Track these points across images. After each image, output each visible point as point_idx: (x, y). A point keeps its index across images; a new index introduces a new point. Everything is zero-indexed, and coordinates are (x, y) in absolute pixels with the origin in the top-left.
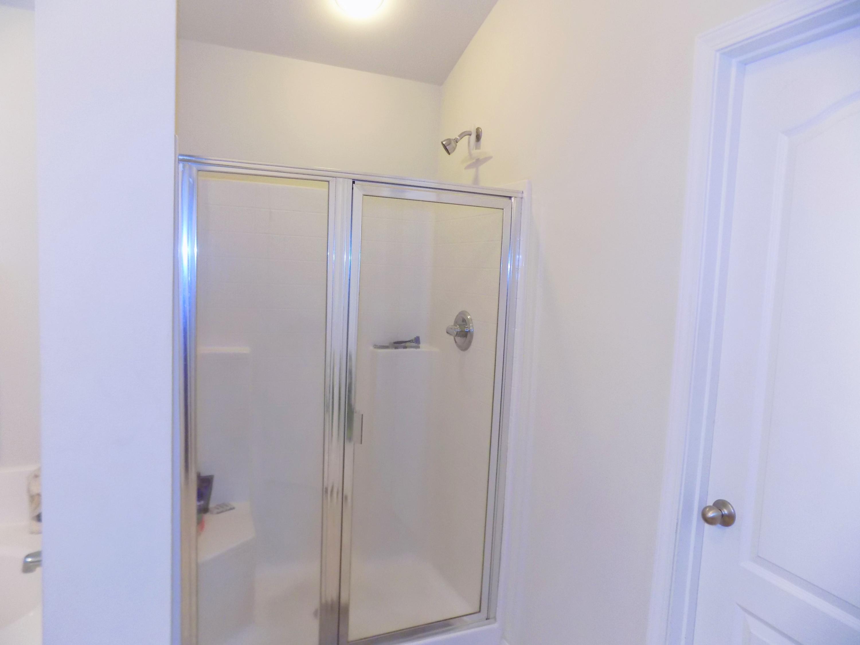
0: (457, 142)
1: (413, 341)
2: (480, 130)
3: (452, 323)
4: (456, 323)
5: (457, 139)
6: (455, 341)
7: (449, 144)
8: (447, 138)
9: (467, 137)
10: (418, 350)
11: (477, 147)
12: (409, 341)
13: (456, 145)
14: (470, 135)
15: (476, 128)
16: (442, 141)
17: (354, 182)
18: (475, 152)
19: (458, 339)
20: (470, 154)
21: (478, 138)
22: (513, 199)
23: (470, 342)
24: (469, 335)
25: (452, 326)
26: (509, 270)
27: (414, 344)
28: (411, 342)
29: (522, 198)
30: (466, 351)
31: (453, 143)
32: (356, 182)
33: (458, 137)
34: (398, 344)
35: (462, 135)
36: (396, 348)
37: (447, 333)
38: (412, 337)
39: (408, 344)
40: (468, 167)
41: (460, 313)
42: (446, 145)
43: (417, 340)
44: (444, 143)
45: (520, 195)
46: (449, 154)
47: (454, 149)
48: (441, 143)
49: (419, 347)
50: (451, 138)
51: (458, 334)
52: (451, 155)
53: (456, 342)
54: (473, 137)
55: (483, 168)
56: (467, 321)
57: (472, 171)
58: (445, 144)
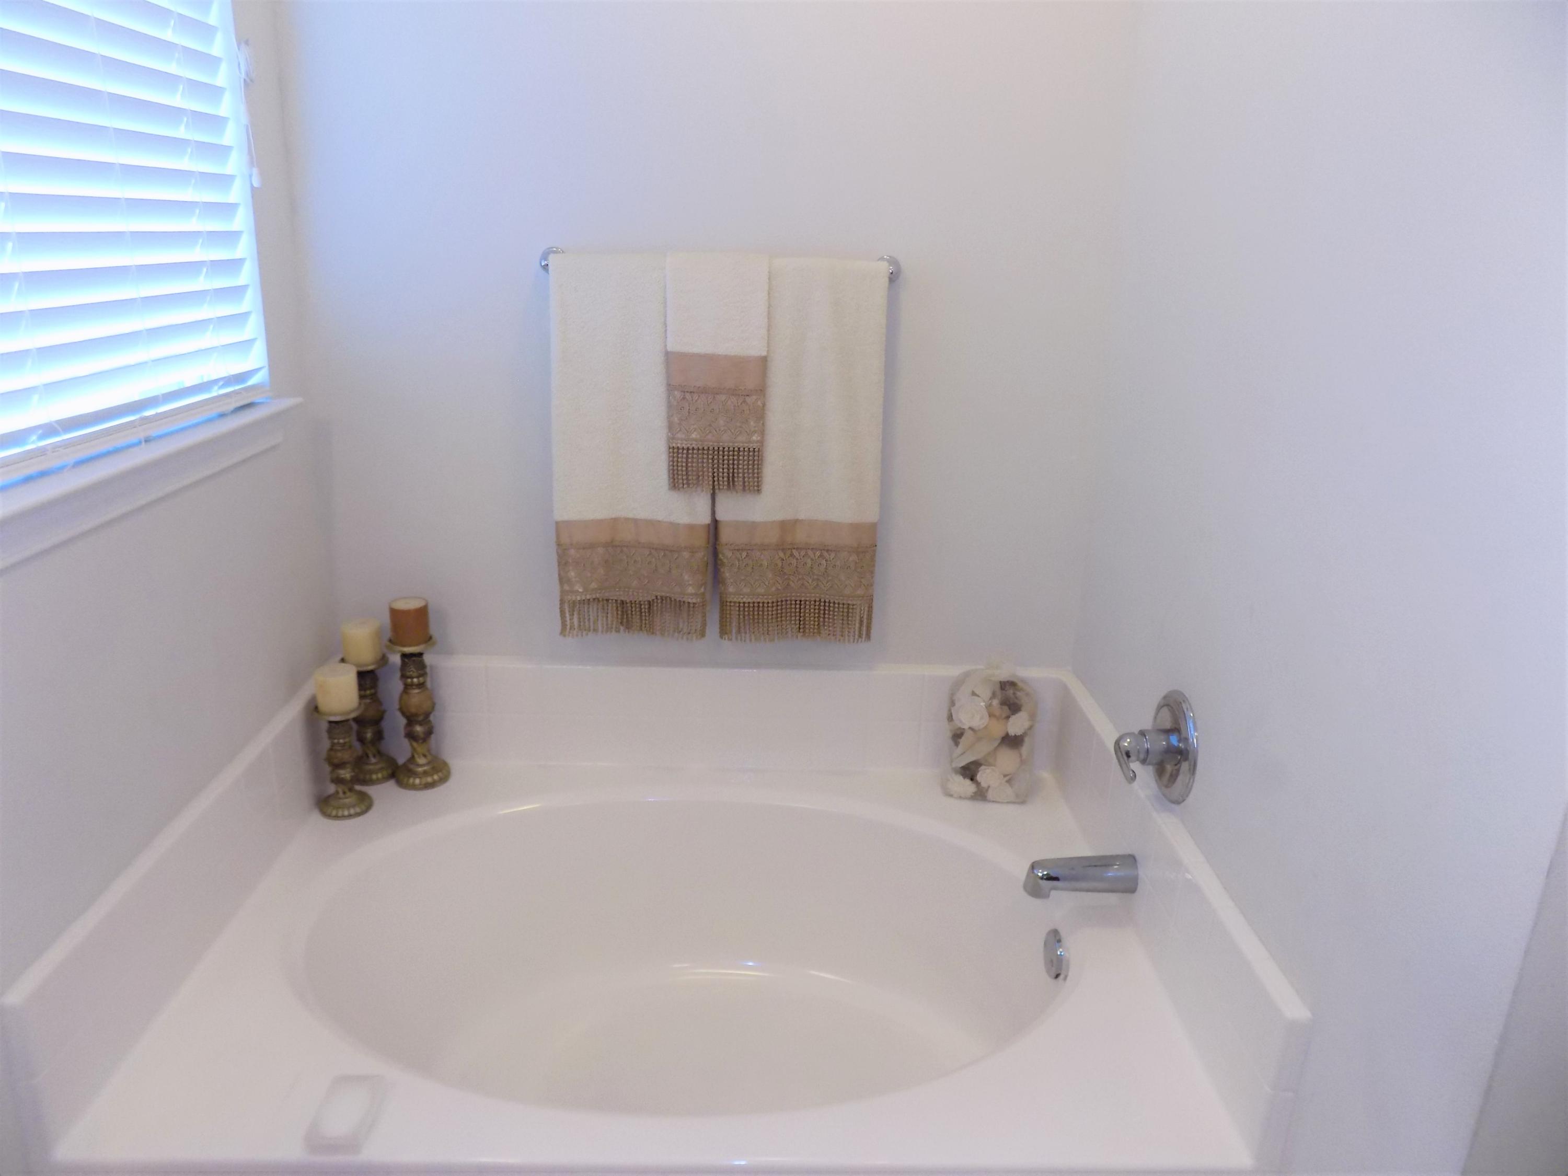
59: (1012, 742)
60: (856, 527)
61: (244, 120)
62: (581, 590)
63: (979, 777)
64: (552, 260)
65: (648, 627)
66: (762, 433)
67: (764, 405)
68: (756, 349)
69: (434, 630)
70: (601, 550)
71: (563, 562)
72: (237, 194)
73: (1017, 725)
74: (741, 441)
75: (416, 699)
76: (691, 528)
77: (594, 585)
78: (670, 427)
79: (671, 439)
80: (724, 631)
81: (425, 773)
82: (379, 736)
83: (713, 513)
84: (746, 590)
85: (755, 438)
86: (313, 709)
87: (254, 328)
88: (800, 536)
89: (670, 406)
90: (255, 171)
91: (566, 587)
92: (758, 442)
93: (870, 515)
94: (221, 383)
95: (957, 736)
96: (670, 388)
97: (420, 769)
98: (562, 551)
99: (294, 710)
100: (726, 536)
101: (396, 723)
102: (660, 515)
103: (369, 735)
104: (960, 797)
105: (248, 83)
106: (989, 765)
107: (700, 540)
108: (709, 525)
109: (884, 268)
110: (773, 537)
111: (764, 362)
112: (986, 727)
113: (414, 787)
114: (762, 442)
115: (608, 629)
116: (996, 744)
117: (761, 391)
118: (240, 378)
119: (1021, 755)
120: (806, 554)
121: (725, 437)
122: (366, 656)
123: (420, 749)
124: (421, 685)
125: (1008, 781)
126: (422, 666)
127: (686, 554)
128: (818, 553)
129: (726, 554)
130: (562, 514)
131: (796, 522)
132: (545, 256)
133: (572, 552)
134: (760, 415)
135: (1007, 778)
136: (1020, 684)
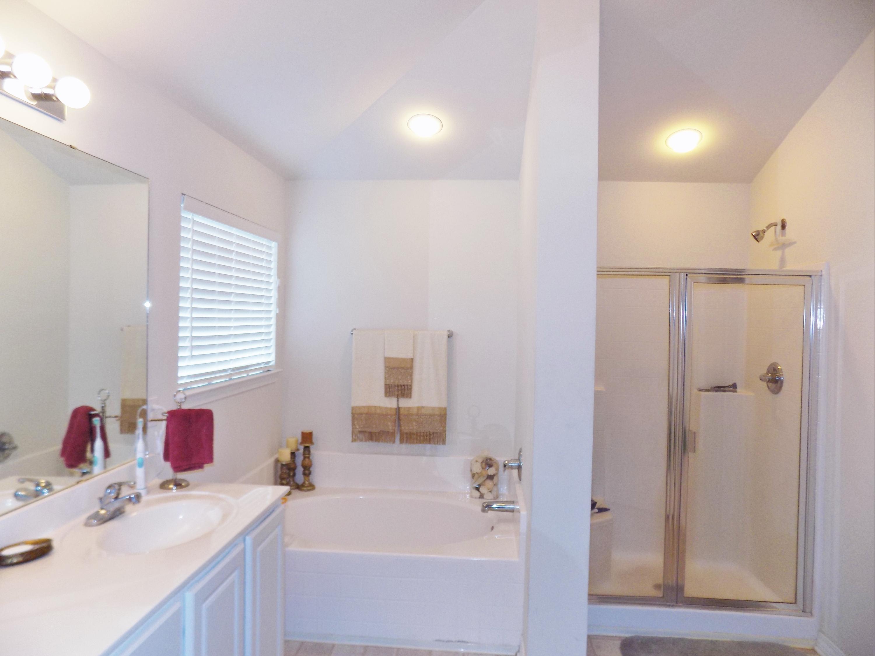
0: (765, 232)
1: (731, 387)
2: (785, 221)
3: (765, 372)
4: (768, 372)
5: (765, 230)
6: (768, 386)
7: (758, 235)
8: (756, 230)
9: (774, 227)
10: (735, 393)
11: (783, 235)
12: (728, 387)
13: (764, 235)
14: (776, 225)
15: (782, 219)
16: (751, 233)
17: (687, 275)
18: (781, 239)
19: (770, 384)
20: (776, 240)
21: (783, 227)
22: (813, 277)
23: (781, 387)
24: (779, 382)
25: (765, 374)
26: (811, 333)
27: (731, 389)
28: (729, 387)
29: (821, 276)
30: (778, 395)
31: (761, 234)
32: (689, 275)
33: (765, 229)
34: (719, 389)
35: (768, 227)
36: (717, 391)
37: (761, 380)
38: (730, 383)
39: (726, 389)
40: (775, 249)
41: (772, 364)
42: (755, 236)
43: (734, 386)
44: (753, 234)
45: (820, 274)
46: (758, 242)
47: (762, 238)
48: (751, 234)
49: (735, 391)
50: (759, 230)
51: (769, 381)
52: (760, 243)
53: (769, 388)
54: (779, 227)
55: (787, 251)
56: (777, 370)
57: (779, 253)
58: (755, 234)
59: (491, 477)
60: (440, 408)
61: (277, 297)
62: (358, 428)
63: (480, 490)
64: (354, 332)
65: (378, 440)
66: (412, 380)
67: (412, 372)
68: (410, 356)
69: (314, 440)
70: (364, 416)
71: (354, 419)
72: (273, 315)
73: (491, 471)
74: (405, 383)
75: (307, 462)
76: (391, 409)
77: (362, 426)
78: (385, 378)
79: (386, 382)
80: (401, 442)
81: (308, 486)
82: (294, 475)
83: (398, 404)
84: (407, 428)
85: (410, 381)
86: (277, 461)
87: (273, 350)
88: (423, 411)
89: (386, 373)
90: (278, 309)
91: (354, 427)
92: (410, 383)
93: (444, 405)
94: (264, 363)
95: (473, 476)
96: (386, 367)
97: (306, 485)
98: (353, 415)
99: (272, 460)
100: (402, 411)
101: (300, 470)
102: (382, 405)
103: (291, 474)
104: (476, 498)
105: (279, 287)
106: (484, 485)
107: (393, 412)
108: (396, 408)
109: (446, 334)
110: (415, 411)
111: (412, 360)
112: (481, 472)
113: (304, 490)
114: (412, 383)
115: (366, 441)
116: (485, 478)
117: (411, 368)
118: (267, 363)
119: (494, 482)
120: (425, 417)
121: (401, 381)
122: (293, 447)
123: (307, 479)
124: (309, 457)
125: (490, 491)
126: (309, 452)
127: (389, 417)
128: (428, 417)
129: (402, 417)
130: (354, 404)
131: (422, 407)
132: (352, 331)
133: (356, 416)
134: (411, 375)
135: (489, 490)
136: (492, 459)
